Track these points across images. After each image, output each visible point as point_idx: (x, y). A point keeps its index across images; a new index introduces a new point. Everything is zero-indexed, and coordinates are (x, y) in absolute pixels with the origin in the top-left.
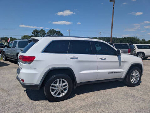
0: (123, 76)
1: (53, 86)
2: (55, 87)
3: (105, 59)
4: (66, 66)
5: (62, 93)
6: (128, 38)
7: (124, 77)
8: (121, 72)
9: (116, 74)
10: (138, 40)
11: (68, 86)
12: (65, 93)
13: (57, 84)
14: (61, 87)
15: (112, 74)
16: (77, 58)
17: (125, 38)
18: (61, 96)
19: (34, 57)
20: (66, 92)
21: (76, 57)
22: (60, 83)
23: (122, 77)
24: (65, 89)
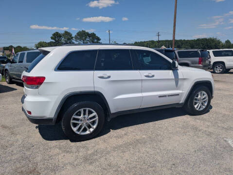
0: (182, 100)
1: (74, 119)
2: (78, 120)
3: (153, 76)
4: (92, 90)
5: (90, 128)
6: (202, 39)
10: (219, 42)
11: (97, 118)
12: (93, 128)
13: (80, 115)
14: (88, 120)
16: (109, 77)
17: (198, 40)
18: (88, 132)
19: (44, 78)
20: (95, 127)
21: (108, 75)
22: (84, 114)
23: (181, 102)
24: (93, 123)
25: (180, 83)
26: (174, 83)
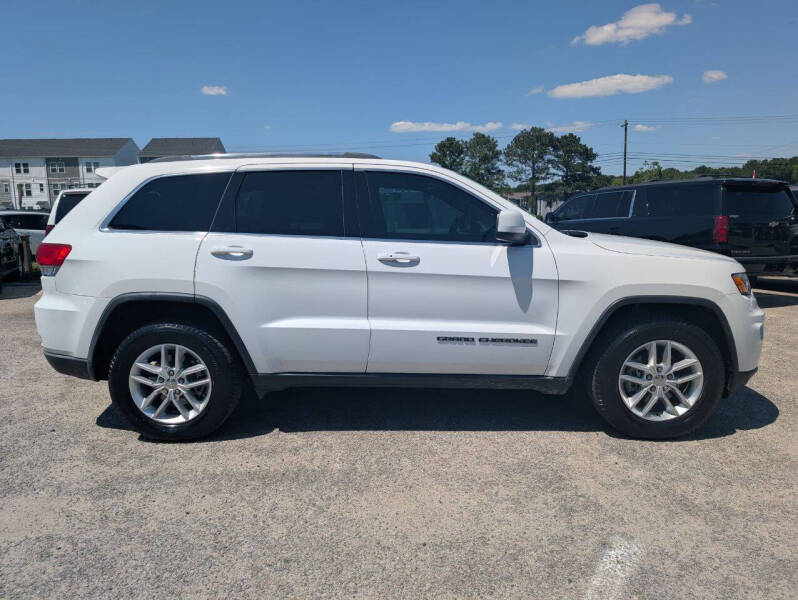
0: (559, 365)
3: (415, 262)
7: (565, 373)
8: (533, 342)
9: (491, 347)
12: (197, 410)
15: (464, 346)
16: (248, 255)
19: (67, 248)
23: (553, 373)
25: (538, 295)
26: (508, 294)
